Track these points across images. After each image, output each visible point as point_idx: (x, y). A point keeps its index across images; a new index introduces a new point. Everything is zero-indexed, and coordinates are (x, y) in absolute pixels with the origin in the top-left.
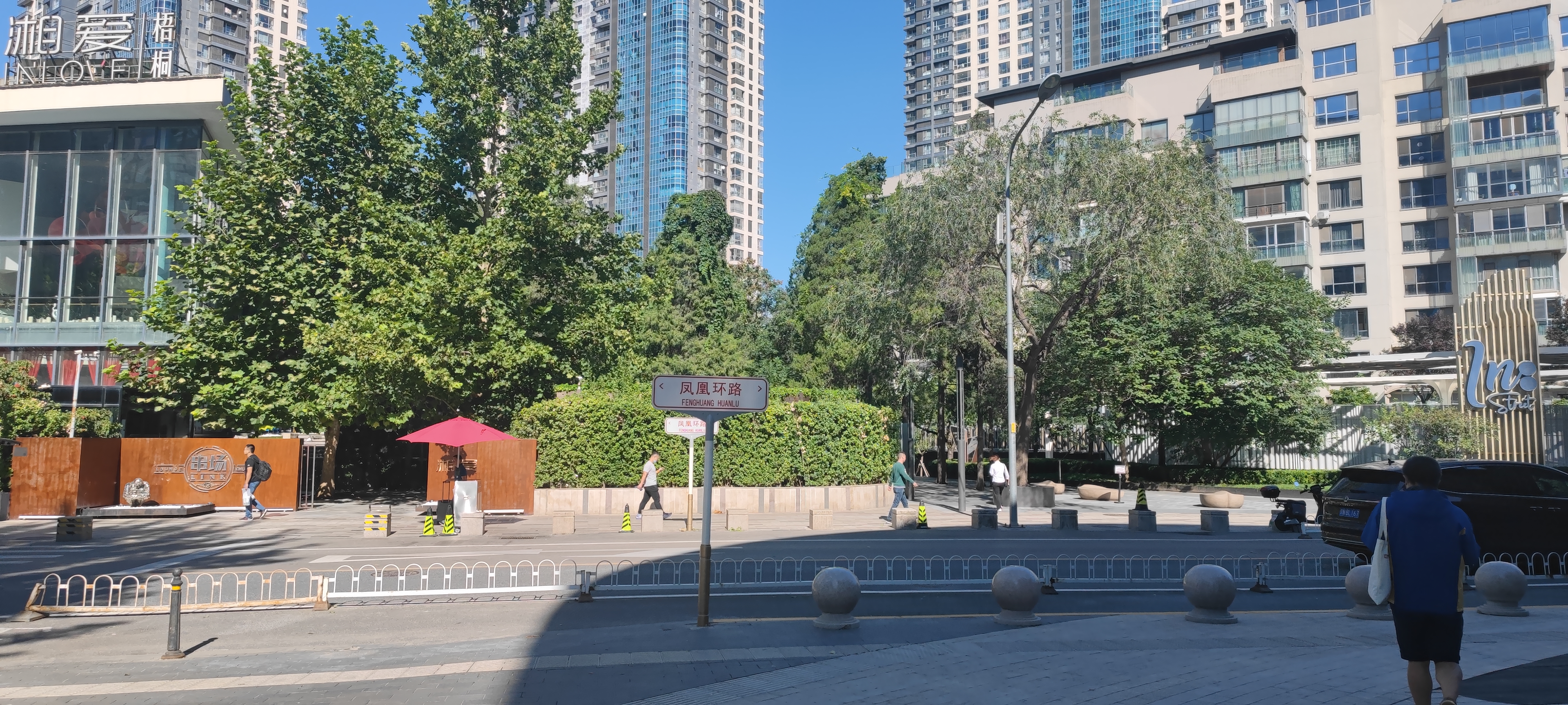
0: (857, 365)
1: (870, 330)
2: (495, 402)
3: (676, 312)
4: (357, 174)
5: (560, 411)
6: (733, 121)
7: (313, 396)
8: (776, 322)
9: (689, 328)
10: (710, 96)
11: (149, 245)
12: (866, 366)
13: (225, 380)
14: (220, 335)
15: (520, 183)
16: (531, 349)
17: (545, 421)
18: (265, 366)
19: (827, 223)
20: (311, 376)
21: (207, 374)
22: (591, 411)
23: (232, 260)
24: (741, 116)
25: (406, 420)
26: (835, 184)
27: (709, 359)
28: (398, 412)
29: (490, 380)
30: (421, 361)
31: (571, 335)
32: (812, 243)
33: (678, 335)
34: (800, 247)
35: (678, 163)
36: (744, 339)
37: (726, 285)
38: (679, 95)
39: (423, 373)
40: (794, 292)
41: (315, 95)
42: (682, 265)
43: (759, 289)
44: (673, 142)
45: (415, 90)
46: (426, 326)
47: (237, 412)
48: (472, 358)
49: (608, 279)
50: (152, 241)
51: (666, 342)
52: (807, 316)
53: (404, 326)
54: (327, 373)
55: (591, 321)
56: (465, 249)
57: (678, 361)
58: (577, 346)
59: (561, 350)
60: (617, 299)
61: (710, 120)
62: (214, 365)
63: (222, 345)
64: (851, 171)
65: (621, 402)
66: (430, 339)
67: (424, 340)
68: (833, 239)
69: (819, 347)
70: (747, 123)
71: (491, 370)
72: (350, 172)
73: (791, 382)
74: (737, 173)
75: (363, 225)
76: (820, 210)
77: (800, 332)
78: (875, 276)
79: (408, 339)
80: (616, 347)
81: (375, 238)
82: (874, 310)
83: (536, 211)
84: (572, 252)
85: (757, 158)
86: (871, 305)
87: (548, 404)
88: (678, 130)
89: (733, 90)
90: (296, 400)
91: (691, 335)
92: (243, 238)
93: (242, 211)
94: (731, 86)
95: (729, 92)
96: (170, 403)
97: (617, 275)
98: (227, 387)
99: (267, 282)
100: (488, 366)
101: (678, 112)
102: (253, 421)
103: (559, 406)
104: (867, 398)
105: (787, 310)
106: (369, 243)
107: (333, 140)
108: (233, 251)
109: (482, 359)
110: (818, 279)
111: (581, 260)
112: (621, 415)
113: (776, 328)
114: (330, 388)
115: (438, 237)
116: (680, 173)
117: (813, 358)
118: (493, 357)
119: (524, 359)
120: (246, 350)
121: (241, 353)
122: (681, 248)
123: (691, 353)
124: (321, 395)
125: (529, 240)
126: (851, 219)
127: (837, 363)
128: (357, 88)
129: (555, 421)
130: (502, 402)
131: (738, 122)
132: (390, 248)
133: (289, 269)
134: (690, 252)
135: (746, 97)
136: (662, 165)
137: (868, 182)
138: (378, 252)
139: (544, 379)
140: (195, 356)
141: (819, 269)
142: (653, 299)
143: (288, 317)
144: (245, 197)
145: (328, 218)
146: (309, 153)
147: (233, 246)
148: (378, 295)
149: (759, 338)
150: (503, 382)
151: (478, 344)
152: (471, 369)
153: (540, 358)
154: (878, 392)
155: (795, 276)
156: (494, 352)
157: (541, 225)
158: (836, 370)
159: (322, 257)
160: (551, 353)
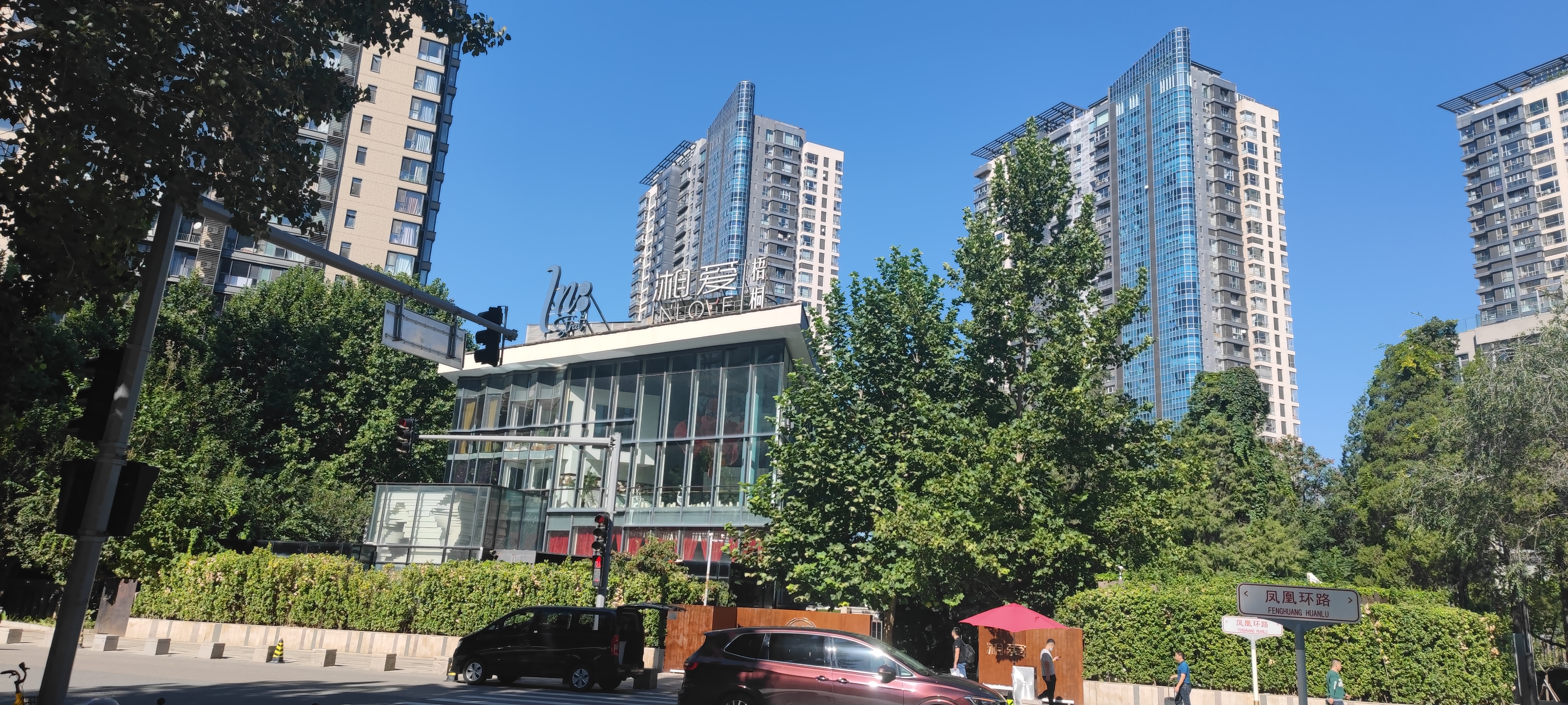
0: (1444, 560)
1: (1460, 522)
2: (1037, 588)
3: (1210, 496)
4: (910, 378)
5: (1104, 601)
6: (1252, 282)
7: (877, 577)
8: (1332, 507)
9: (1226, 514)
10: (1223, 259)
11: (745, 443)
12: (1457, 561)
13: (811, 560)
14: (806, 520)
15: (1053, 380)
16: (1071, 537)
17: (1090, 610)
18: (839, 548)
19: (1387, 397)
20: (876, 558)
21: (796, 554)
22: (1136, 603)
23: (816, 456)
24: (1262, 275)
25: (958, 602)
26: (1392, 355)
27: (1253, 549)
28: (951, 595)
29: (1034, 567)
30: (971, 547)
31: (1107, 522)
32: (1369, 420)
33: (1214, 522)
34: (1352, 421)
35: (1191, 330)
36: (1291, 527)
37: (1267, 467)
38: (1187, 262)
39: (974, 559)
40: (1350, 471)
41: (875, 315)
42: (1213, 446)
43: (1306, 470)
44: (1184, 309)
45: (954, 302)
46: (974, 515)
47: (820, 588)
48: (1015, 545)
49: (1140, 466)
50: (748, 439)
51: (1201, 528)
52: (1371, 503)
53: (955, 514)
54: (889, 555)
55: (1128, 510)
56: (1004, 441)
57: (1217, 549)
58: (1113, 534)
59: (1099, 538)
60: (1151, 487)
61: (1225, 283)
62: (801, 546)
63: (807, 529)
64: (1413, 338)
65: (1167, 595)
66: (978, 527)
67: (974, 527)
68: (1396, 415)
69: (1392, 539)
70: (1268, 281)
71: (1034, 557)
72: (904, 377)
73: (1358, 579)
74: (1261, 337)
75: (914, 422)
76: (1376, 383)
77: (1364, 520)
78: (1458, 457)
79: (959, 526)
80: (1153, 535)
81: (926, 434)
82: (1461, 499)
83: (1070, 405)
84: (1102, 440)
85: (1284, 318)
86: (1456, 491)
87: (1091, 593)
88: (1189, 296)
89: (1250, 249)
90: (865, 580)
91: (1228, 522)
92: (824, 437)
93: (821, 414)
94: (1246, 246)
95: (1246, 253)
96: (769, 578)
97: (1149, 461)
98: (813, 566)
99: (842, 474)
100: (1030, 553)
101: (1188, 278)
102: (833, 597)
103: (1103, 596)
104: (1461, 600)
105: (1343, 493)
106: (919, 438)
107: (890, 351)
108: (817, 448)
109: (1026, 547)
110: (1381, 461)
111: (1111, 448)
112: (1168, 608)
113: (1330, 513)
114: (891, 569)
115: (980, 431)
116: (1194, 340)
117: (1384, 550)
118: (1036, 545)
119: (1065, 547)
120: (825, 533)
121: (822, 536)
122: (1210, 428)
123: (1231, 542)
124: (884, 575)
125: (1064, 432)
126: (1417, 392)
127: (1417, 558)
128: (910, 306)
129: (1100, 611)
130: (1044, 588)
131: (1258, 282)
132: (938, 442)
133: (858, 462)
134: (1221, 431)
135: (1266, 255)
136: (1172, 334)
137: (1435, 349)
138: (928, 446)
139: (1084, 568)
140: (790, 539)
141: (1383, 449)
142: (1188, 486)
143: (857, 505)
144: (823, 403)
145: (885, 417)
146: (872, 364)
147: (816, 444)
148: (931, 485)
149: (1310, 524)
150: (1045, 570)
151: (1021, 532)
152: (1013, 556)
153: (1079, 546)
154: (1477, 593)
155: (1349, 454)
156: (1036, 540)
157: (1075, 417)
158: (1416, 566)
159: (883, 452)
160: (1090, 542)
